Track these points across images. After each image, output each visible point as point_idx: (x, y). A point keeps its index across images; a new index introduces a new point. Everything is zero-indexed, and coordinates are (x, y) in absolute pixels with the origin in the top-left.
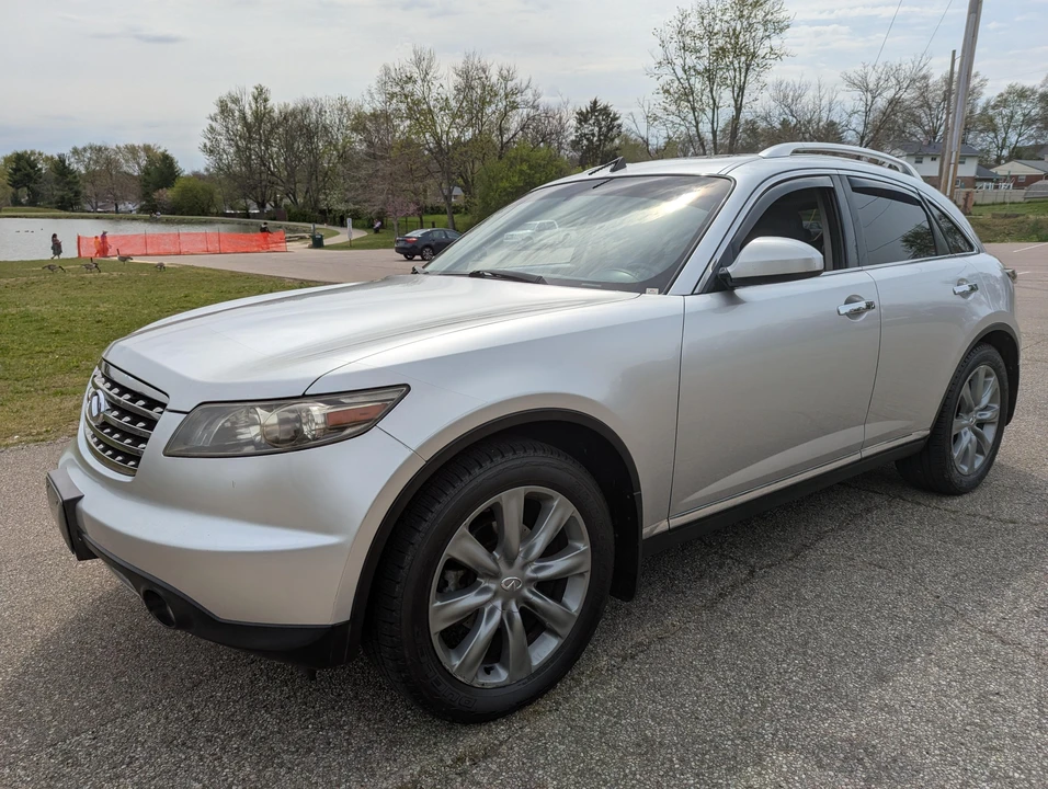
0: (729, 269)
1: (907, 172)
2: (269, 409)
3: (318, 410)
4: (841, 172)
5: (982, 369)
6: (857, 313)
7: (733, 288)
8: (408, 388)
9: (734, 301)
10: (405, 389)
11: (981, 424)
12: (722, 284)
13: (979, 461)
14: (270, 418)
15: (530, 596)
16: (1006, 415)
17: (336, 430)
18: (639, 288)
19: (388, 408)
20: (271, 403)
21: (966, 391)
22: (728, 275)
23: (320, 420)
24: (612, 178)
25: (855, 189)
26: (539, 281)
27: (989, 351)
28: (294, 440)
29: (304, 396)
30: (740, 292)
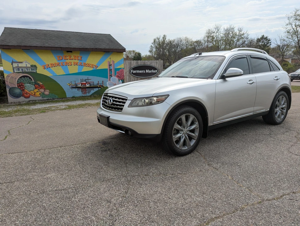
0: (225, 75)
1: (264, 53)
4: (248, 54)
5: (281, 97)
6: (252, 83)
7: (225, 78)
8: (169, 95)
9: (225, 81)
10: (168, 95)
11: (282, 108)
12: (223, 77)
13: (282, 117)
14: (147, 101)
16: (289, 107)
17: (158, 102)
18: (207, 78)
19: (166, 98)
21: (277, 103)
22: (224, 76)
23: (156, 100)
24: (199, 57)
25: (251, 58)
27: (283, 92)
28: (151, 104)
29: (152, 96)
30: (227, 79)
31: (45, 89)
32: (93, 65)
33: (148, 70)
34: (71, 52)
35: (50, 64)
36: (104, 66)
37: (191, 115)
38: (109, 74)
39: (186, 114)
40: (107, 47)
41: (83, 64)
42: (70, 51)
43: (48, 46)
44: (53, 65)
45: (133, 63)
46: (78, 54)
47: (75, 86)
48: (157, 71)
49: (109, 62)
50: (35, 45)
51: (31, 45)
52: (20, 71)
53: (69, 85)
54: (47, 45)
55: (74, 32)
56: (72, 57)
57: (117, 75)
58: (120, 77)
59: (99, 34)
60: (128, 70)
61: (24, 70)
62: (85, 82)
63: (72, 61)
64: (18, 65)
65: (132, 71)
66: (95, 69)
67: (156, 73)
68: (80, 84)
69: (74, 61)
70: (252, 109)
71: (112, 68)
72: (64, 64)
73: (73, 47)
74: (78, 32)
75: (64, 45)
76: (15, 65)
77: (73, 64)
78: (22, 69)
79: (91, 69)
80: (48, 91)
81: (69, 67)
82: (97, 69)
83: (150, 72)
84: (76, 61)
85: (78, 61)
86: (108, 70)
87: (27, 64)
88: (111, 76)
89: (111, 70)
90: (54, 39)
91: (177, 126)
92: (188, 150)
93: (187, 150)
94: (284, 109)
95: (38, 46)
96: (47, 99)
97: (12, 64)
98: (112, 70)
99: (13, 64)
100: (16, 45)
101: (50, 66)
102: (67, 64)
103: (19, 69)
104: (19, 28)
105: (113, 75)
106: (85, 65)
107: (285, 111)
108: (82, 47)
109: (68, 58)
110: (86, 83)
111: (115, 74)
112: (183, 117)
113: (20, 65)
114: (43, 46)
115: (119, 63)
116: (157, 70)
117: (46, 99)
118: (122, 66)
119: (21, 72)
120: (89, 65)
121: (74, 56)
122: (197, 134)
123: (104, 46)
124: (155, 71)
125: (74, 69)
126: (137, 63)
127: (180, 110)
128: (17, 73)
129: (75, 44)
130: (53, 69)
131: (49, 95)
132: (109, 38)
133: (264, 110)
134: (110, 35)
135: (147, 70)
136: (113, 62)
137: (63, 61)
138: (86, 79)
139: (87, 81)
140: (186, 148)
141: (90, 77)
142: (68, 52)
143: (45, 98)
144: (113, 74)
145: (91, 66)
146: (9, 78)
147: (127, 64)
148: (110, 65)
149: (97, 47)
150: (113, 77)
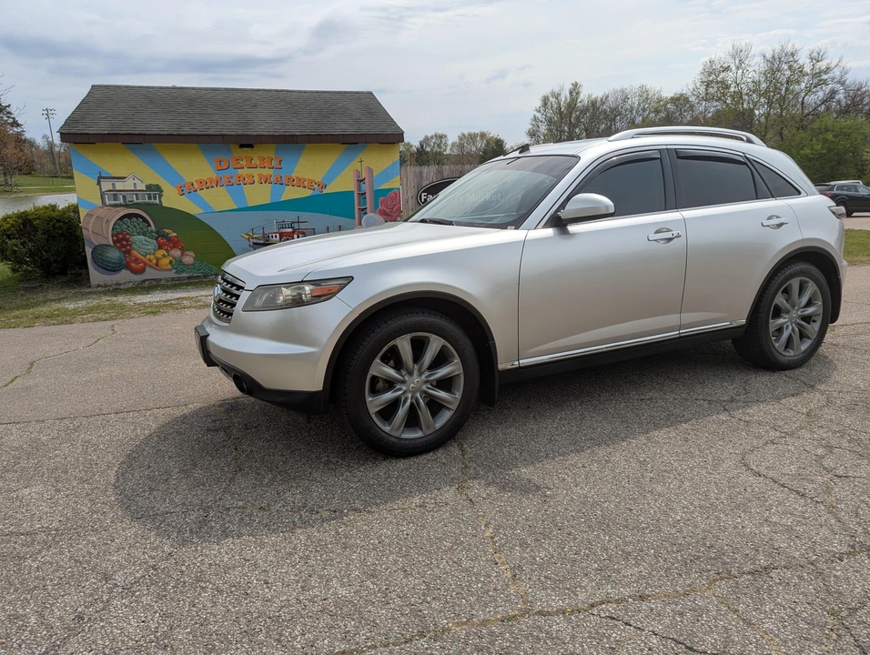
0: (562, 214)
1: (749, 141)
2: (287, 288)
3: (308, 288)
4: (669, 147)
5: (795, 281)
7: (566, 225)
8: (353, 278)
9: (565, 233)
10: (351, 279)
11: (805, 318)
12: (558, 222)
13: (805, 344)
14: (287, 292)
15: (429, 390)
17: (317, 299)
18: (503, 226)
19: (342, 287)
20: (288, 285)
23: (310, 293)
25: (681, 157)
26: (450, 223)
28: (298, 302)
29: (302, 281)
31: (183, 250)
32: (311, 182)
34: (250, 146)
35: (196, 181)
36: (343, 182)
37: (433, 337)
38: (356, 207)
39: (414, 334)
40: (351, 130)
41: (284, 181)
42: (247, 143)
43: (189, 133)
44: (204, 184)
45: (428, 173)
46: (268, 152)
47: (262, 242)
49: (358, 173)
50: (155, 130)
51: (144, 132)
52: (118, 202)
53: (247, 237)
54: (186, 130)
55: (270, 91)
56: (256, 161)
57: (380, 210)
58: (388, 215)
59: (340, 92)
60: (412, 192)
61: (128, 199)
62: (290, 230)
63: (255, 172)
64: (114, 185)
65: (423, 198)
66: (317, 192)
68: (278, 235)
69: (259, 171)
70: (673, 319)
71: (365, 187)
72: (233, 180)
73: (255, 133)
74: (282, 91)
75: (230, 126)
76: (106, 185)
77: (256, 179)
78: (124, 197)
79: (308, 193)
80: (193, 254)
81: (247, 188)
82: (325, 191)
84: (266, 172)
85: (271, 172)
86: (356, 195)
87: (136, 181)
88: (363, 211)
89: (363, 194)
90: (210, 111)
92: (425, 439)
93: (419, 441)
94: (814, 321)
95: (162, 133)
96: (189, 278)
97: (99, 183)
98: (367, 195)
99: (102, 183)
100: (107, 132)
101: (196, 186)
102: (242, 181)
103: (115, 197)
104: (127, 87)
105: (368, 210)
106: (291, 181)
107: (816, 326)
108: (280, 133)
109: (243, 163)
110: (294, 232)
111: (376, 206)
112: (404, 345)
113: (119, 185)
114: (175, 133)
115: (387, 175)
117: (187, 275)
118: (395, 183)
119: (121, 205)
120: (300, 183)
121: (258, 158)
122: (458, 395)
123: (344, 126)
125: (259, 194)
126: (440, 172)
128: (111, 206)
129: (263, 124)
130: (204, 194)
131: (193, 265)
132: (366, 103)
133: (726, 324)
134: (371, 93)
136: (370, 171)
137: (231, 171)
138: (293, 222)
139: (296, 226)
140: (416, 432)
141: (304, 216)
142: (242, 146)
143: (184, 275)
144: (368, 206)
145: (306, 183)
146: (92, 220)
147: (411, 176)
148: (361, 181)
149: (326, 130)
150: (369, 214)
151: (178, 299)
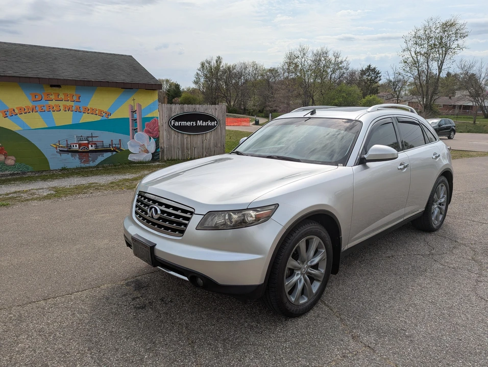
0: (365, 156)
1: (412, 111)
3: (253, 213)
4: (394, 116)
5: (440, 186)
6: (404, 169)
7: (366, 163)
9: (366, 167)
10: (277, 205)
11: (440, 204)
12: (362, 161)
13: (441, 217)
14: (235, 217)
15: (310, 271)
16: (449, 201)
17: (258, 220)
19: (273, 211)
21: (435, 196)
22: (365, 158)
23: (254, 216)
24: (310, 118)
25: (399, 122)
27: (443, 178)
28: (243, 223)
29: (247, 209)
30: (368, 164)
31: (6, 155)
32: (101, 111)
33: (201, 121)
34: (59, 86)
35: (17, 108)
36: (123, 112)
37: (315, 238)
38: (131, 128)
39: (307, 237)
40: (128, 80)
41: (82, 110)
42: (56, 84)
43: (13, 75)
44: (23, 111)
45: (175, 108)
46: (71, 91)
47: (66, 149)
48: (217, 124)
49: (132, 107)
53: (55, 146)
54: (10, 73)
55: (63, 49)
56: (62, 96)
57: (146, 130)
58: (151, 133)
59: (111, 54)
60: (166, 120)
62: (86, 142)
63: (61, 103)
65: (172, 123)
66: (105, 118)
67: (215, 126)
68: (77, 145)
69: (64, 103)
71: (136, 116)
72: (45, 108)
73: (62, 78)
74: (71, 50)
75: (44, 73)
77: (62, 108)
79: (98, 118)
80: (14, 158)
81: (55, 114)
82: (110, 117)
83: (204, 124)
84: (69, 103)
85: (72, 104)
86: (130, 121)
88: (135, 130)
89: (135, 120)
90: (25, 61)
91: (292, 263)
92: (310, 302)
93: (307, 304)
94: (443, 205)
96: (11, 174)
98: (138, 121)
101: (17, 111)
102: (51, 109)
105: (138, 130)
106: (86, 110)
107: (444, 208)
108: (81, 79)
109: (52, 97)
110: (89, 143)
111: (143, 127)
112: (302, 244)
115: (150, 109)
116: (216, 122)
117: (9, 172)
118: (155, 114)
120: (93, 112)
121: (63, 94)
122: (323, 271)
123: (122, 77)
124: (213, 124)
125: (63, 118)
126: (183, 108)
127: (297, 232)
129: (66, 73)
130: (23, 117)
131: (14, 165)
132: (129, 62)
133: (420, 211)
134: (131, 56)
135: (198, 121)
136: (140, 106)
137: (43, 102)
138: (89, 137)
139: (90, 139)
140: (304, 299)
141: (96, 133)
142: (52, 86)
143: (7, 172)
144: (138, 127)
145: (97, 112)
147: (165, 110)
148: (133, 112)
149: (110, 79)
150: (138, 133)
151: (15, 192)
